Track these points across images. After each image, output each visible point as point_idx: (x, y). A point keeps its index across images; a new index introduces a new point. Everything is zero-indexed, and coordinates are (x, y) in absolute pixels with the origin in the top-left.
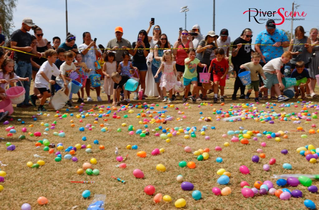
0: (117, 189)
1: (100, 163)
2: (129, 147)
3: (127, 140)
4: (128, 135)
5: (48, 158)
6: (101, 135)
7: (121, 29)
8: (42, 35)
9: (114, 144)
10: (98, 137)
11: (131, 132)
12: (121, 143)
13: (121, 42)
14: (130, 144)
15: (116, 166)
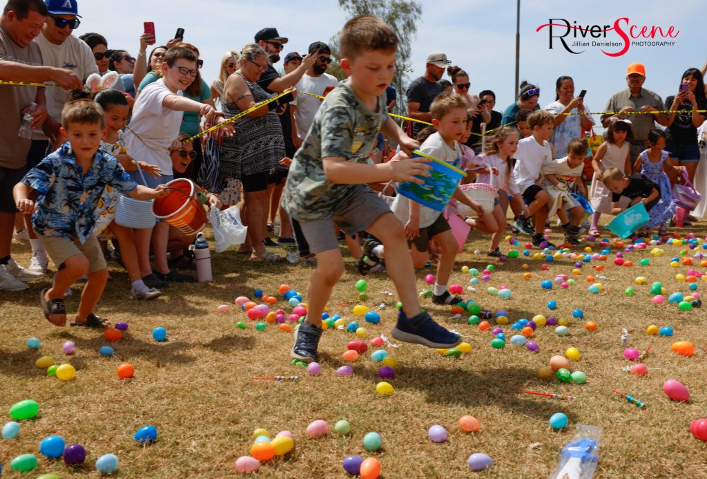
0: (627, 419)
1: (586, 359)
2: (652, 330)
3: (648, 314)
4: (650, 303)
5: (477, 338)
6: (588, 299)
7: (641, 68)
8: (468, 85)
9: (618, 320)
10: (582, 303)
11: (657, 297)
12: (634, 320)
13: (640, 96)
14: (655, 324)
15: (624, 369)
